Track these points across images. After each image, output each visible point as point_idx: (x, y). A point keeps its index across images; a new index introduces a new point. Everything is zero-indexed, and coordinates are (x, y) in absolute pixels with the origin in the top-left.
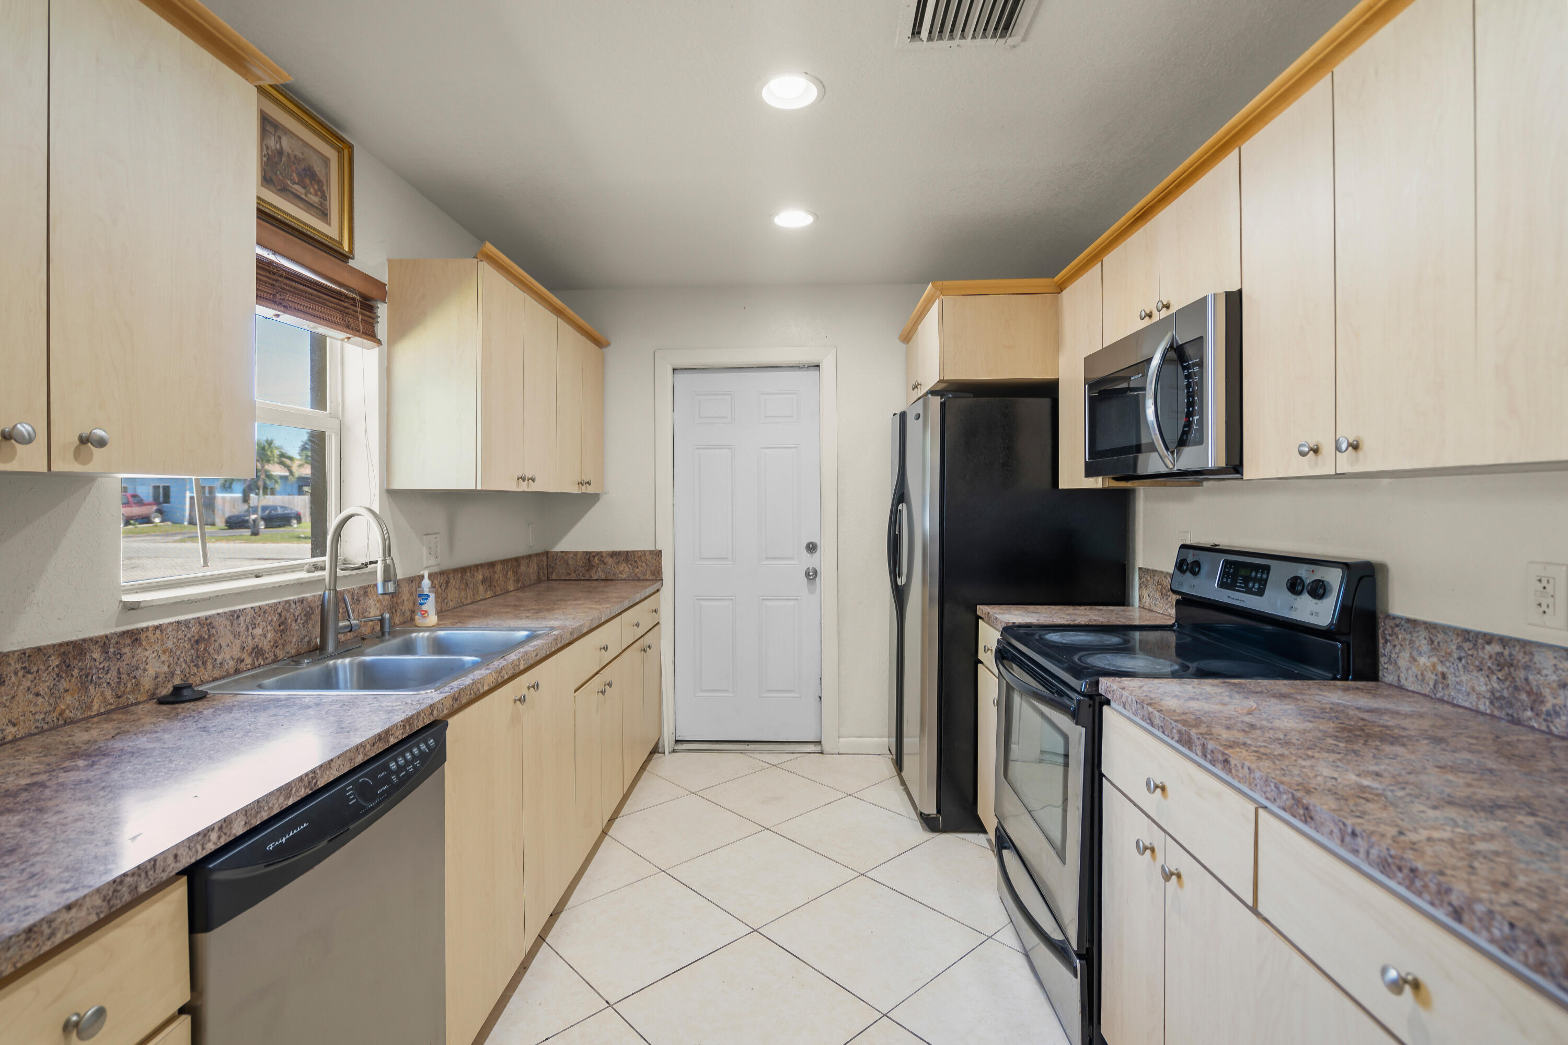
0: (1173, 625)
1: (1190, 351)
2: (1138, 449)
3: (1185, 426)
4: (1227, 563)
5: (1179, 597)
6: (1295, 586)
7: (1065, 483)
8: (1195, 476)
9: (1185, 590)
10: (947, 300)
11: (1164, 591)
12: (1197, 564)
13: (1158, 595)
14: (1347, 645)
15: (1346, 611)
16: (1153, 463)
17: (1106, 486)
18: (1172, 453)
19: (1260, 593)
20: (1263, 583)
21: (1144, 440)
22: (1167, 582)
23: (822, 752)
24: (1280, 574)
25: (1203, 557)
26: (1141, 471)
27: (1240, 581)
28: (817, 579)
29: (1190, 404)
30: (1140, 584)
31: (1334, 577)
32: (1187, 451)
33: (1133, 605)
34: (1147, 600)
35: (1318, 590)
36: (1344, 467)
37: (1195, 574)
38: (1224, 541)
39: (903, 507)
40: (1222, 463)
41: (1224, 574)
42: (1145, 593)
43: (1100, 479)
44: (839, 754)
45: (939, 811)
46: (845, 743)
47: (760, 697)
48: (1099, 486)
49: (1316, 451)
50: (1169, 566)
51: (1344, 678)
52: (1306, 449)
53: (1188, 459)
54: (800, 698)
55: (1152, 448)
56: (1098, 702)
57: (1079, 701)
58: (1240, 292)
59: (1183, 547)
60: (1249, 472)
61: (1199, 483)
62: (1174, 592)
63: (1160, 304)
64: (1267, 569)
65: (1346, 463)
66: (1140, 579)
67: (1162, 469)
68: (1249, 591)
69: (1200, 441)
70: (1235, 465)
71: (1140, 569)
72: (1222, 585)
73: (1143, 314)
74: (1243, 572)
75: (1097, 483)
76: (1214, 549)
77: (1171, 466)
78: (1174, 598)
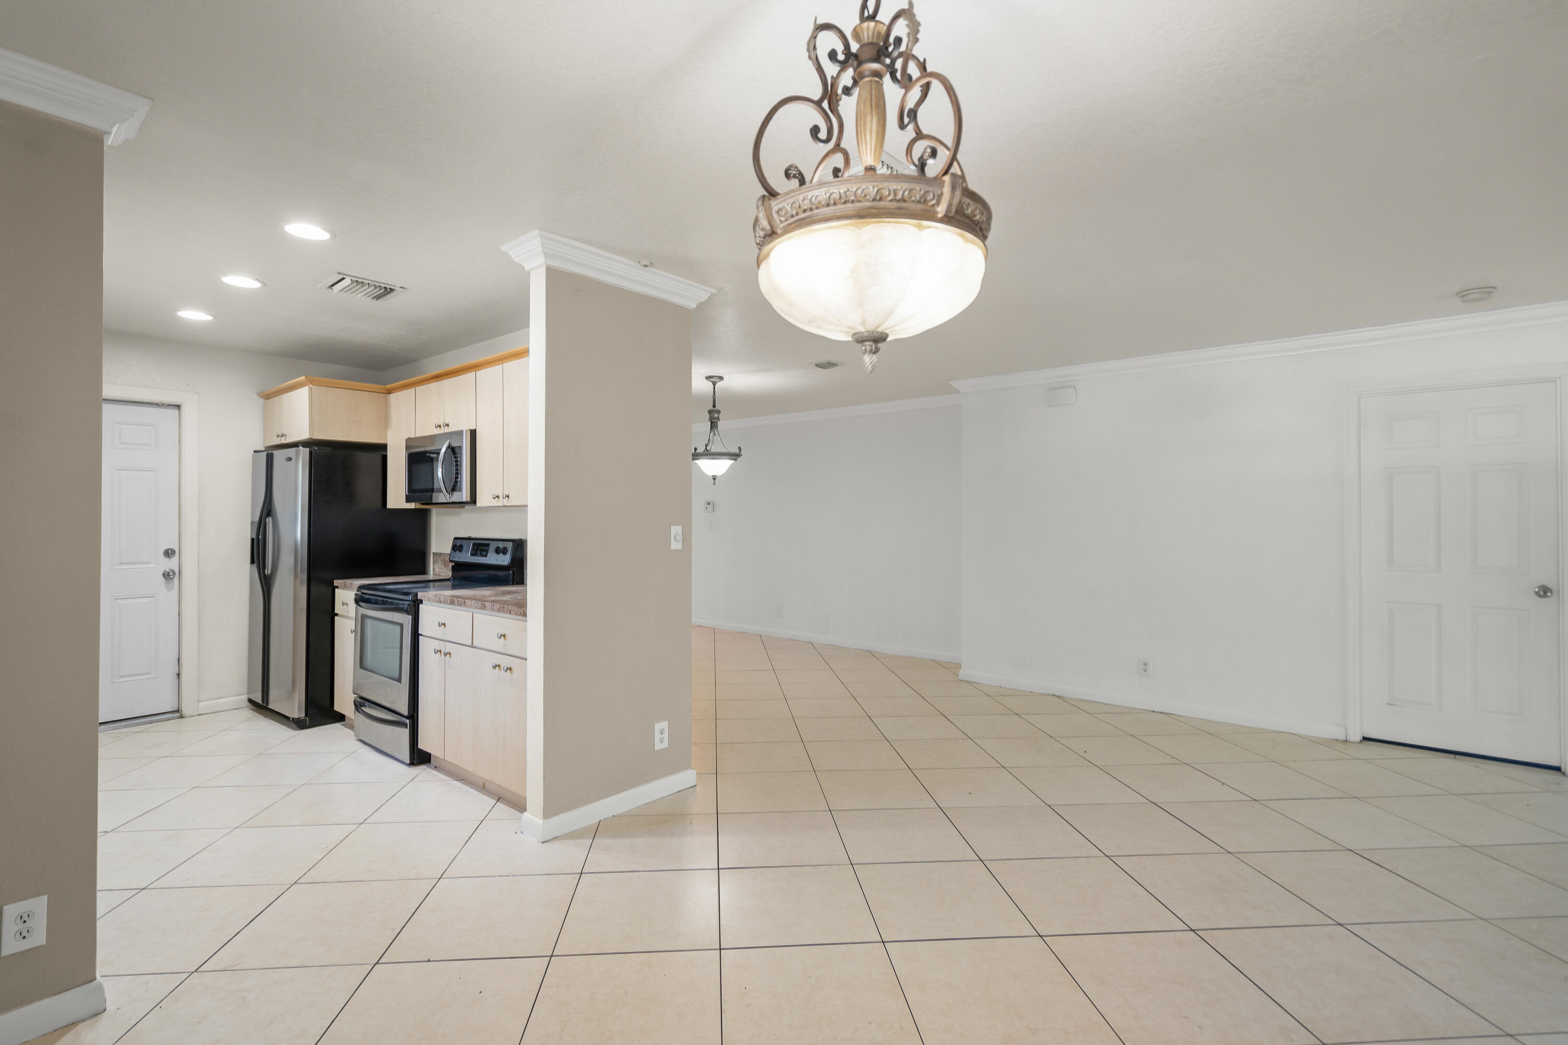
0: (451, 578)
1: (457, 451)
2: (432, 490)
3: (454, 482)
4: (474, 544)
5: (453, 564)
6: (498, 551)
7: (391, 505)
8: (461, 504)
9: (456, 559)
10: (314, 387)
11: (446, 563)
12: (461, 546)
13: (443, 566)
14: (513, 572)
15: (513, 559)
16: (442, 497)
17: (417, 507)
18: (449, 494)
19: (486, 556)
20: (487, 551)
21: (436, 487)
22: (447, 559)
23: (182, 717)
24: (493, 546)
25: (464, 543)
26: (434, 501)
27: (479, 552)
28: (175, 579)
29: (457, 474)
30: (433, 562)
31: (510, 546)
32: (455, 494)
33: (429, 574)
34: (437, 570)
35: (504, 551)
36: (506, 504)
37: (460, 551)
38: (473, 535)
39: (269, 520)
40: (469, 500)
41: (473, 549)
42: (436, 566)
43: (413, 504)
44: (199, 715)
45: (306, 715)
46: (204, 706)
47: (112, 683)
48: (413, 507)
49: (498, 497)
50: (448, 549)
51: (513, 584)
52: (495, 496)
53: (456, 497)
54: (156, 678)
55: (440, 491)
56: (417, 603)
57: (408, 604)
58: (475, 430)
59: (456, 539)
60: (479, 504)
61: (463, 507)
62: (451, 561)
63: (444, 424)
64: (488, 545)
65: (506, 502)
66: (433, 559)
67: (445, 501)
68: (482, 556)
69: (460, 490)
70: (473, 500)
71: (433, 553)
72: (472, 555)
73: (437, 425)
74: (481, 548)
75: (412, 506)
76: (469, 539)
77: (449, 499)
78: (451, 564)
